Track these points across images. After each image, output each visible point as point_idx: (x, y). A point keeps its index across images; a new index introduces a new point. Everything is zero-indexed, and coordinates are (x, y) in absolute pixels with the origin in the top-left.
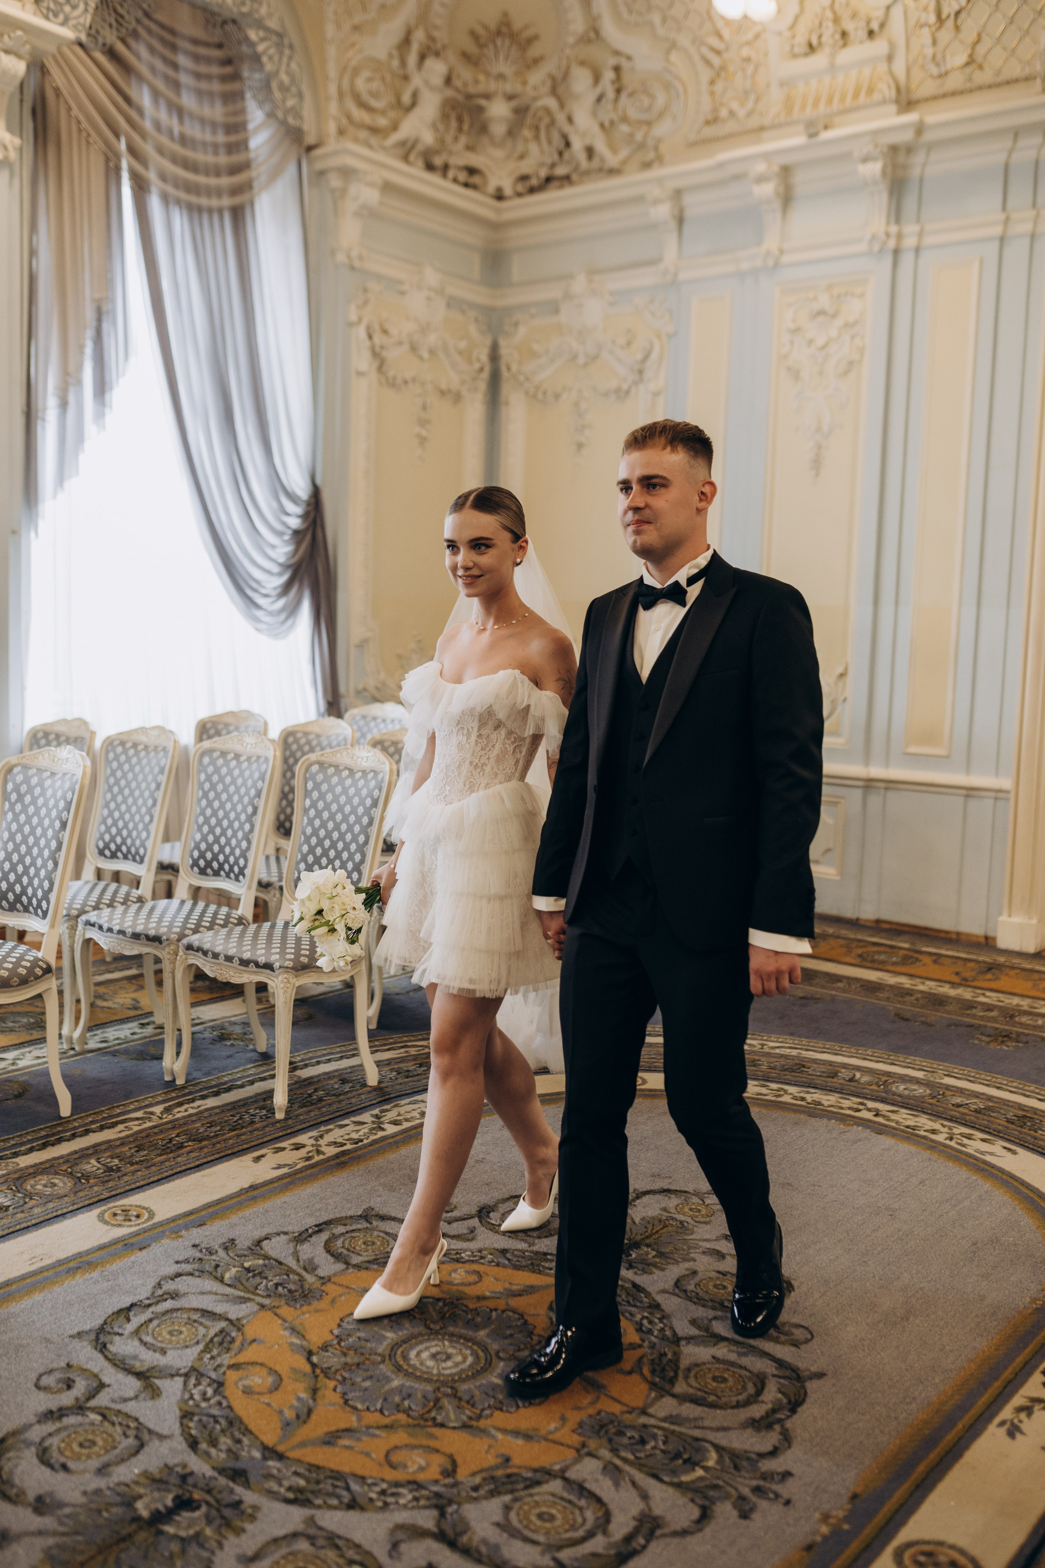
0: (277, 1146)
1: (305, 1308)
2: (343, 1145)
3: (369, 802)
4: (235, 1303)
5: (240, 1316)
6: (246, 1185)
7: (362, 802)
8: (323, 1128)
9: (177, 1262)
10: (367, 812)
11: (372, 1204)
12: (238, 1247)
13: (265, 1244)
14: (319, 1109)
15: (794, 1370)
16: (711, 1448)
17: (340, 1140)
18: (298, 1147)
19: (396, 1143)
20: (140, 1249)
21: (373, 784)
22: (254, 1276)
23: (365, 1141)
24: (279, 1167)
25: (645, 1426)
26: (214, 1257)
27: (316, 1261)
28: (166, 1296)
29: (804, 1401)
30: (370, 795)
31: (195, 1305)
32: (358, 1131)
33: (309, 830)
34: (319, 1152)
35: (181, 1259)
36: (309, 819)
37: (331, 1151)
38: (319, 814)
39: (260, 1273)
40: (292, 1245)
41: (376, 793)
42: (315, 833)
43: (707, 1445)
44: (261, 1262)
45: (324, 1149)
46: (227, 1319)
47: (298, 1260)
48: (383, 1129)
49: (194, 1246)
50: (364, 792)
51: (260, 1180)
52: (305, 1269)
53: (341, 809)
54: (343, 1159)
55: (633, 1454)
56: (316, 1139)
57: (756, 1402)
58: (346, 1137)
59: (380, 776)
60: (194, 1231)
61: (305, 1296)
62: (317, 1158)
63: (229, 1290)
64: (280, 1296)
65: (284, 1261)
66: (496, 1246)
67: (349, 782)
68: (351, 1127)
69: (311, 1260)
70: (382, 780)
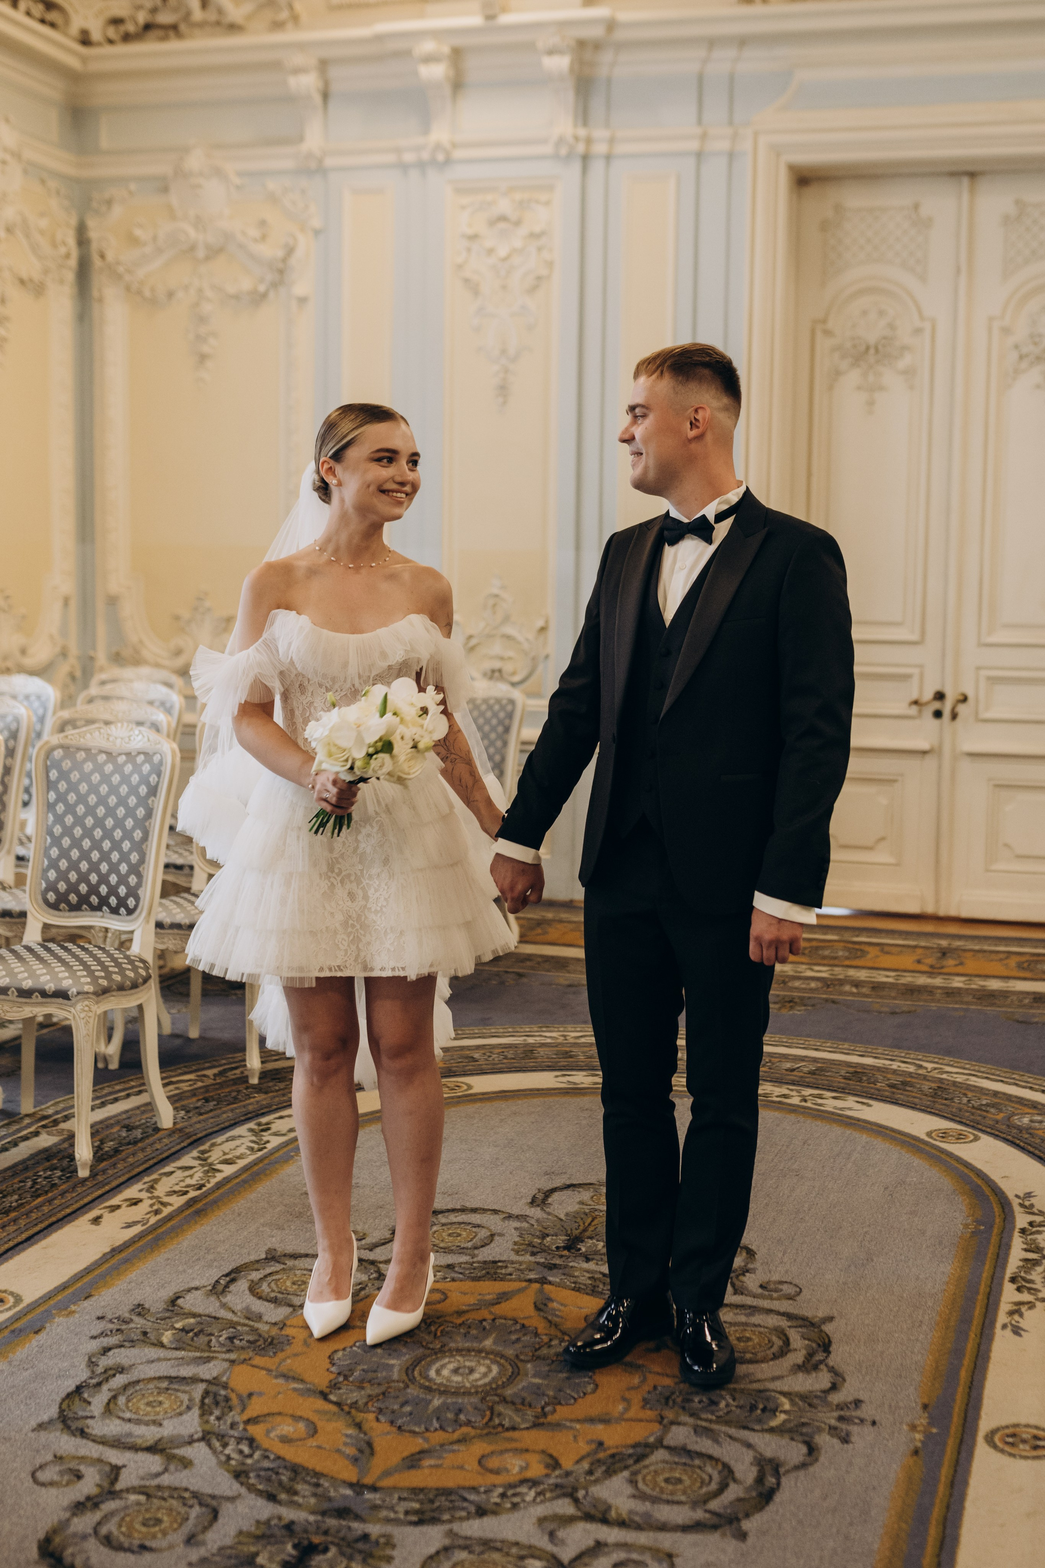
3: (143, 790)
7: (134, 790)
10: (142, 801)
21: (146, 768)
30: (145, 780)
33: (58, 830)
36: (55, 815)
38: (70, 809)
41: (153, 779)
42: (68, 831)
48: (218, 1171)
50: (135, 779)
53: (102, 801)
59: (157, 758)
67: (109, 768)
70: (161, 763)
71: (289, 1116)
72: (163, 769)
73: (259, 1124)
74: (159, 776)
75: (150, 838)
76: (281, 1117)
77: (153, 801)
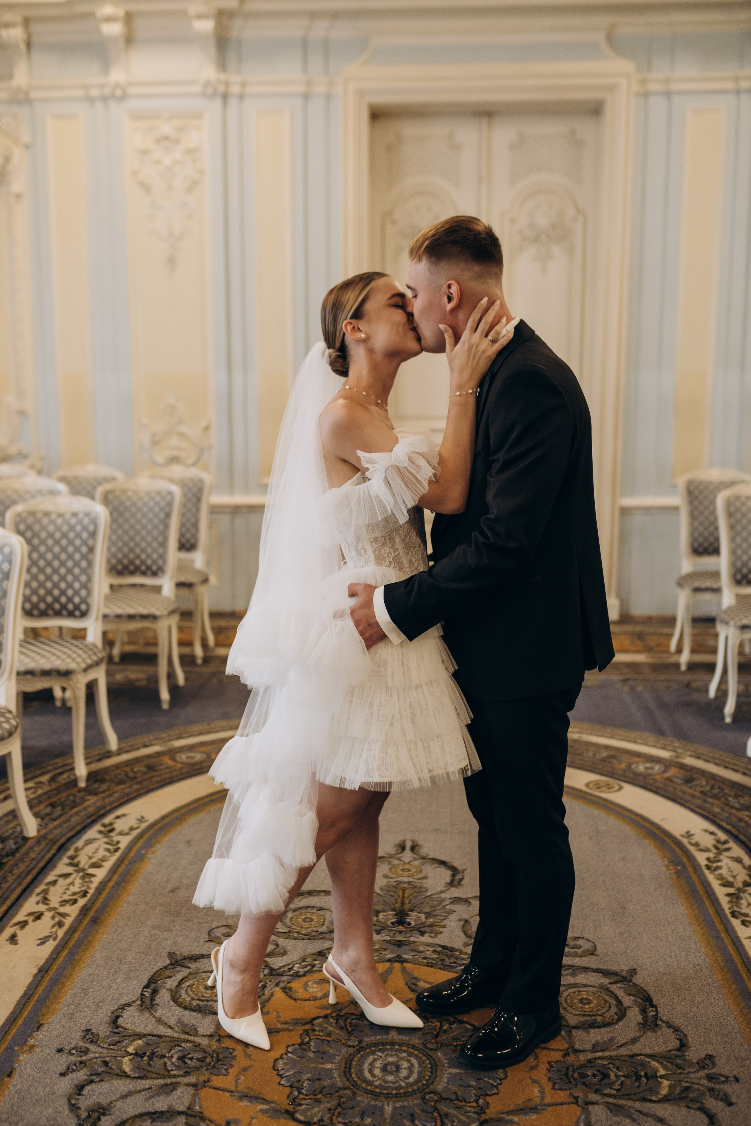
0: (16, 920)
1: (233, 1072)
2: (75, 901)
4: (168, 1094)
5: (187, 1104)
6: (35, 971)
8: (38, 890)
9: (63, 1075)
11: (167, 950)
12: (102, 1035)
13: (120, 1021)
14: (11, 871)
15: (615, 974)
16: (647, 1060)
17: (66, 897)
18: (38, 916)
19: (118, 884)
20: (9, 1075)
22: (151, 1058)
23: (91, 892)
24: (43, 941)
25: (589, 1061)
26: (91, 1055)
27: (185, 1020)
28: (95, 1115)
29: (649, 995)
31: (132, 1112)
32: (72, 883)
34: (63, 915)
35: (62, 1069)
37: (73, 911)
39: (153, 1053)
40: (146, 1014)
43: (642, 1057)
44: (140, 1042)
45: (62, 910)
46: (180, 1113)
47: (170, 1027)
48: (93, 876)
49: (60, 1050)
51: (42, 962)
52: (187, 1033)
54: (92, 913)
55: (611, 1088)
56: (44, 903)
57: (626, 1009)
58: (69, 892)
60: (40, 1035)
61: (218, 1060)
62: (68, 922)
63: (145, 1083)
64: (197, 1069)
65: (159, 1033)
66: (309, 951)
68: (61, 882)
69: (180, 1022)
70: (11, 553)
71: (124, 815)
72: (13, 558)
73: (104, 825)
74: (10, 563)
75: (6, 613)
76: (118, 817)
77: (7, 585)
